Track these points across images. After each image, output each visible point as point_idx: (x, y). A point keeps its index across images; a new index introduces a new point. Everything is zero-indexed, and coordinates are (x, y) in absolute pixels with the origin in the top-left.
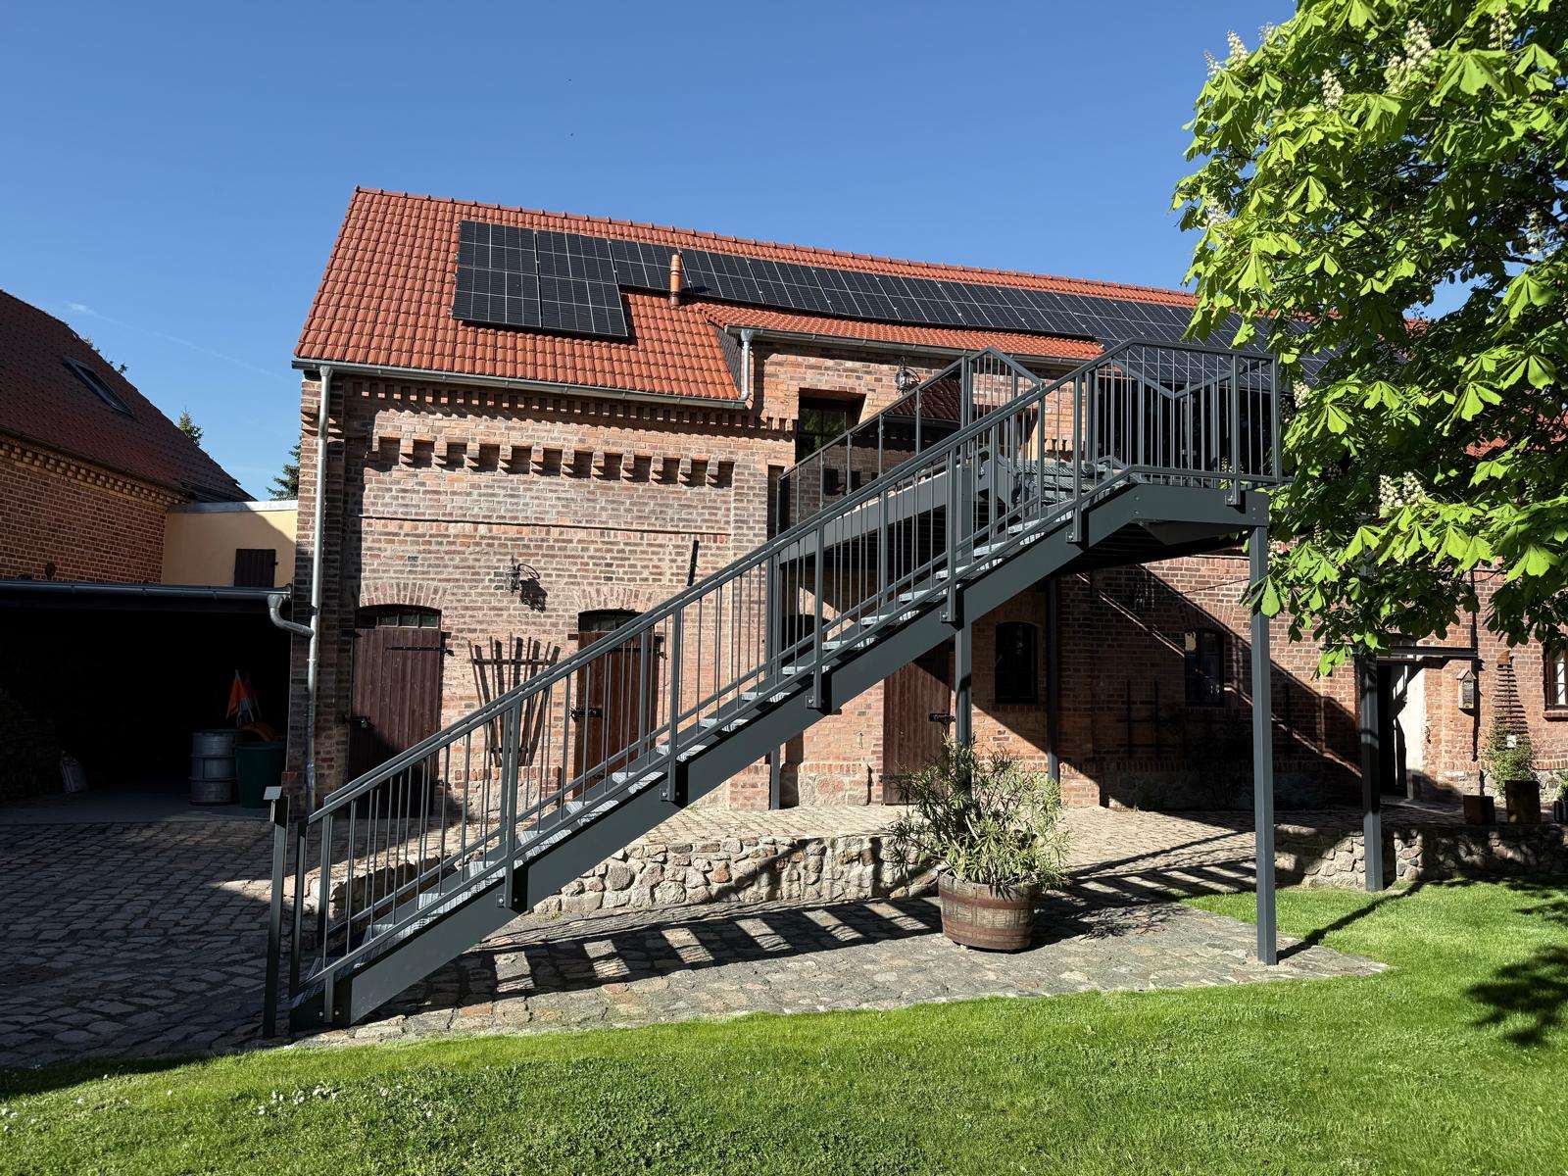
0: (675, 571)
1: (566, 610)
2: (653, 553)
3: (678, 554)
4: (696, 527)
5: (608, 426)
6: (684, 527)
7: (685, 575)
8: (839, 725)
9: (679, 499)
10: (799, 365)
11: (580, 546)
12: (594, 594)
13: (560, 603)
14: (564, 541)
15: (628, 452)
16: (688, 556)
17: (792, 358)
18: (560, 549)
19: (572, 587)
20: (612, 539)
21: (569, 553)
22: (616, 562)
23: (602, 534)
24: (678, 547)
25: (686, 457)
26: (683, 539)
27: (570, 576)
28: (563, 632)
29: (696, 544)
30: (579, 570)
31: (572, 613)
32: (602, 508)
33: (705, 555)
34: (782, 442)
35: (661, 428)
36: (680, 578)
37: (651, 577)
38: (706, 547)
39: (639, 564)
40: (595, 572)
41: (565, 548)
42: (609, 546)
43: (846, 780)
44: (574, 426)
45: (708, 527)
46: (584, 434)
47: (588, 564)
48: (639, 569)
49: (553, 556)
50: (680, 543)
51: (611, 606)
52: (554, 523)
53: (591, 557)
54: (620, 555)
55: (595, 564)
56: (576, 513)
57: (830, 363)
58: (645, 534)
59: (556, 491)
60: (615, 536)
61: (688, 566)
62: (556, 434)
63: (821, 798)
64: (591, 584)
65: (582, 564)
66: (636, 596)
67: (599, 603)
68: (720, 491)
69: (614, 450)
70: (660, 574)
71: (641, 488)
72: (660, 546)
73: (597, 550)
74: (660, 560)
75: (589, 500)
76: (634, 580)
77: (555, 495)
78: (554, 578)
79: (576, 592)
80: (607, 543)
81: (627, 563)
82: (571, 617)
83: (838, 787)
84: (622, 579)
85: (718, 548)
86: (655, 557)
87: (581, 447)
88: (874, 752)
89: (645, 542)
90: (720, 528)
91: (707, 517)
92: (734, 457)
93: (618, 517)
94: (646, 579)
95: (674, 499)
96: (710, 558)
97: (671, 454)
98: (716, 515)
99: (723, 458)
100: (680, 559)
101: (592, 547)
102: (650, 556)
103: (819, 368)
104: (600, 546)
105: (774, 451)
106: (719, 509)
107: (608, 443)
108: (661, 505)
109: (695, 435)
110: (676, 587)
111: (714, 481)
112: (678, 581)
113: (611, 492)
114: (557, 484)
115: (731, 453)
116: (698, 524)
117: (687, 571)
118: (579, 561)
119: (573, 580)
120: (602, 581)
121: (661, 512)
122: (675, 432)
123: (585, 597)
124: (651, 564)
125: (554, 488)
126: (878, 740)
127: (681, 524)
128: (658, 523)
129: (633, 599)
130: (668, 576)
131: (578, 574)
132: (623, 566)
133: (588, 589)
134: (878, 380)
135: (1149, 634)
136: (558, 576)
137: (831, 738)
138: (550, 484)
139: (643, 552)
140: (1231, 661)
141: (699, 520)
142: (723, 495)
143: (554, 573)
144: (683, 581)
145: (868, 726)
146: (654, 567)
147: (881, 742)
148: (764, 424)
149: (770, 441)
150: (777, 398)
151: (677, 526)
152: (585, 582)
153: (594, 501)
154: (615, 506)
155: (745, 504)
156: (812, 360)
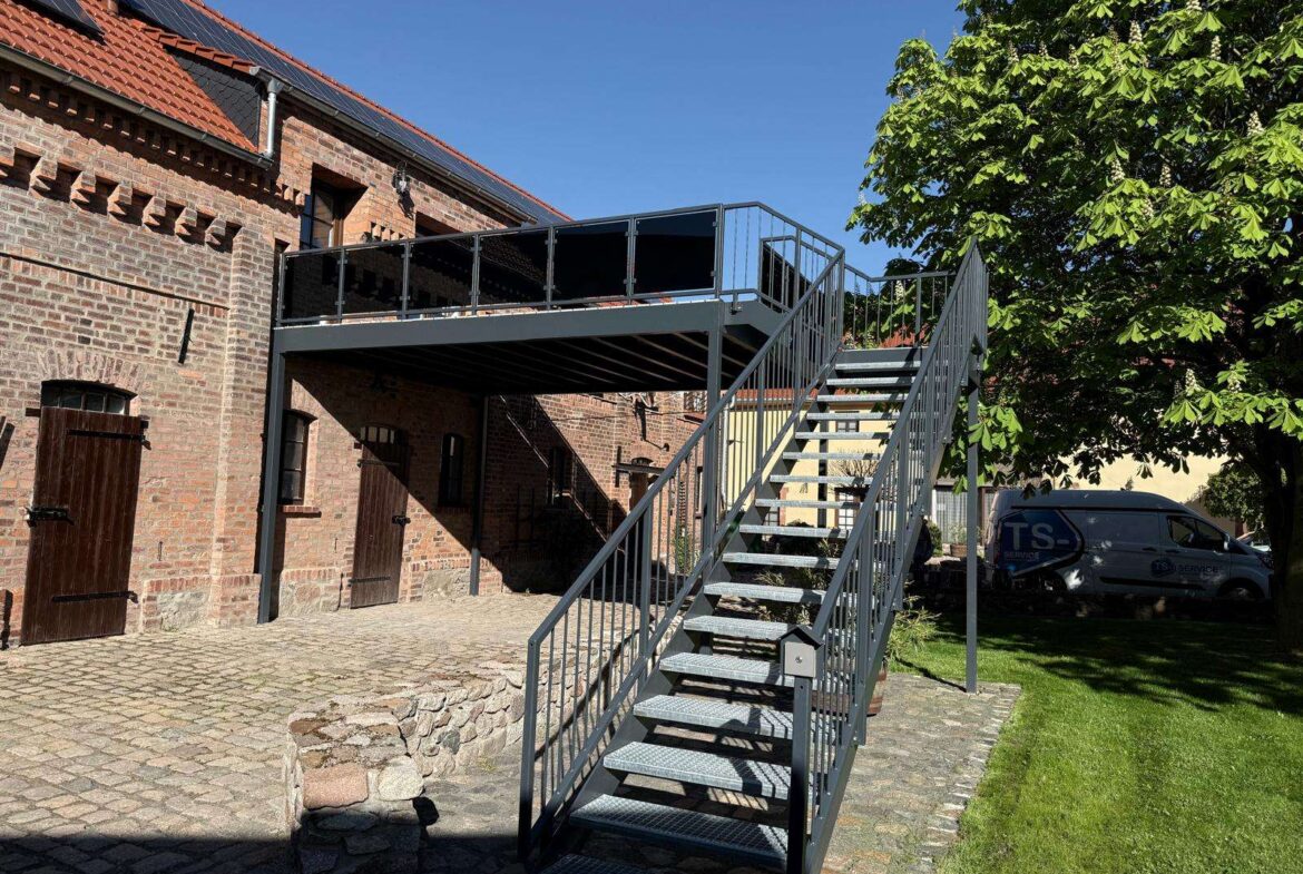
0: (165, 341)
1: (25, 376)
2: (142, 316)
3: (170, 321)
4: (191, 293)
5: (103, 142)
6: (178, 290)
7: (176, 348)
8: (318, 529)
9: (175, 255)
10: (314, 137)
11: (50, 292)
12: (65, 359)
13: (18, 365)
14: (29, 281)
15: (127, 183)
16: (181, 326)
17: (308, 127)
18: (23, 290)
19: (35, 345)
20: (92, 291)
21: (34, 298)
22: (95, 320)
23: (80, 281)
24: (171, 313)
25: (192, 206)
26: (177, 305)
27: (33, 329)
28: (18, 405)
29: (191, 313)
30: (45, 323)
31: (33, 380)
32: (83, 247)
33: (200, 328)
34: (288, 216)
35: (167, 163)
36: (171, 351)
37: (137, 346)
38: (202, 319)
39: (124, 327)
40: (67, 329)
41: (30, 291)
42: (88, 299)
43: (322, 586)
44: (58, 129)
45: (205, 296)
46: (71, 144)
47: (58, 317)
48: (123, 333)
49: (12, 299)
50: (173, 309)
51: (87, 377)
52: (16, 253)
53: (65, 309)
54: (101, 312)
55: (67, 318)
56: (47, 246)
57: (340, 145)
58: (134, 291)
59: (21, 210)
60: (97, 287)
61: (181, 337)
62: (32, 134)
63: (298, 606)
64: (61, 345)
65: (51, 315)
66: (118, 368)
67: (71, 372)
68: (220, 255)
69: (109, 175)
70: (148, 343)
71: (131, 231)
72: (151, 309)
73: (71, 301)
74: (149, 325)
75: (65, 232)
76: (117, 347)
77: (19, 216)
78: (10, 329)
79: (40, 353)
80: (86, 294)
81: (109, 323)
82: (31, 386)
83: (315, 594)
84: (102, 344)
85: (215, 322)
86: (144, 321)
87: (66, 160)
88: (346, 556)
89: (133, 301)
90: (217, 299)
91: (204, 283)
92: (242, 220)
93: (101, 261)
94: (131, 348)
95: (169, 253)
96: (205, 332)
97: (176, 198)
98: (214, 282)
99: (231, 217)
100: (172, 327)
101: (66, 296)
102: (138, 319)
103: (330, 146)
104: (77, 296)
105: (281, 223)
106: (217, 276)
107: (101, 165)
108: (154, 258)
109: (202, 183)
110: (165, 362)
111: (217, 242)
112: (169, 355)
113: (94, 229)
114: (23, 200)
115: (239, 214)
116: (195, 290)
117: (179, 344)
118: (47, 310)
119: (37, 336)
120: (76, 343)
121: (154, 266)
122: (182, 173)
123: (52, 361)
124: (138, 329)
125: (18, 204)
126: (350, 543)
127: (176, 287)
128: (149, 280)
129: (113, 371)
130: (157, 348)
131: (45, 328)
132: (104, 326)
133: (58, 351)
134: (378, 177)
135: (532, 449)
136: (17, 327)
137: (310, 543)
138: (14, 198)
139: (129, 312)
140: (570, 474)
141: (197, 288)
142: (223, 261)
143: (11, 322)
144: (173, 356)
145: (343, 529)
146: (142, 333)
147: (353, 546)
148: (279, 191)
149: (277, 212)
150: (292, 166)
151: (171, 288)
152: (54, 340)
153: (71, 234)
154: (98, 247)
155: (250, 277)
156: (326, 136)
